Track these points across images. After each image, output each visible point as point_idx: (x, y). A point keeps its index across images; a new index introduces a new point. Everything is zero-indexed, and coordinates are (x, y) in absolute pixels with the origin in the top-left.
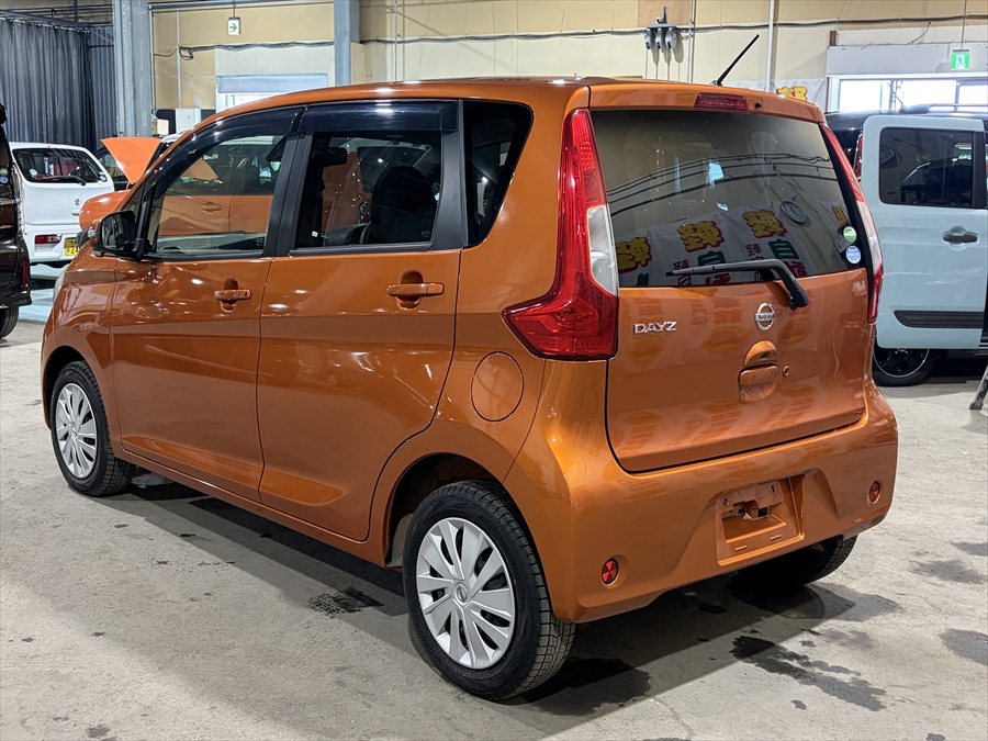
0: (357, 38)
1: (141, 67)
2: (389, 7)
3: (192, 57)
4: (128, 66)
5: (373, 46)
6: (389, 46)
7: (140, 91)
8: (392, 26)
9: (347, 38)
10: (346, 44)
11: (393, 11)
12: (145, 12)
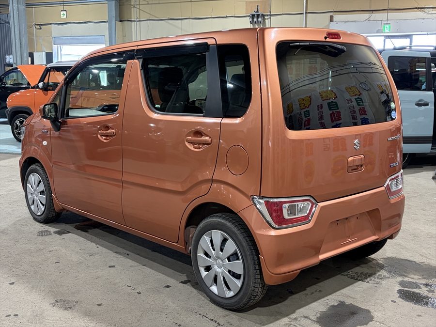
0: (118, 19)
1: (23, 33)
2: (132, 5)
3: (41, 29)
5: (126, 23)
6: (133, 23)
7: (23, 44)
8: (134, 14)
9: (114, 19)
10: (113, 22)
11: (135, 7)
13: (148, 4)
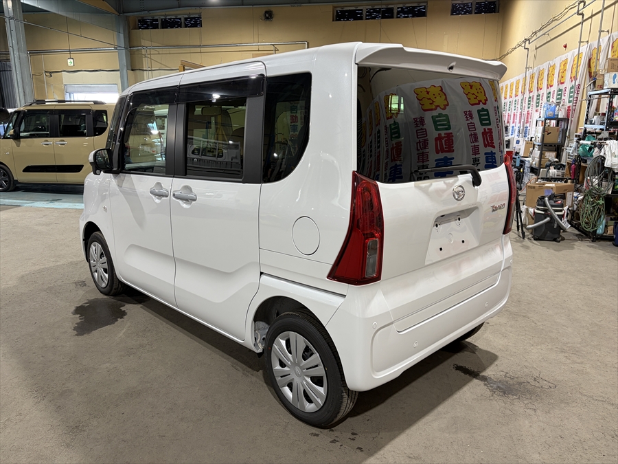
0: (130, 68)
1: (26, 81)
2: (144, 55)
3: (51, 76)
4: (20, 80)
5: (137, 71)
6: (145, 72)
7: (27, 92)
8: (146, 63)
9: (125, 68)
10: (125, 71)
11: (146, 57)
12: (26, 55)
13: (159, 54)
